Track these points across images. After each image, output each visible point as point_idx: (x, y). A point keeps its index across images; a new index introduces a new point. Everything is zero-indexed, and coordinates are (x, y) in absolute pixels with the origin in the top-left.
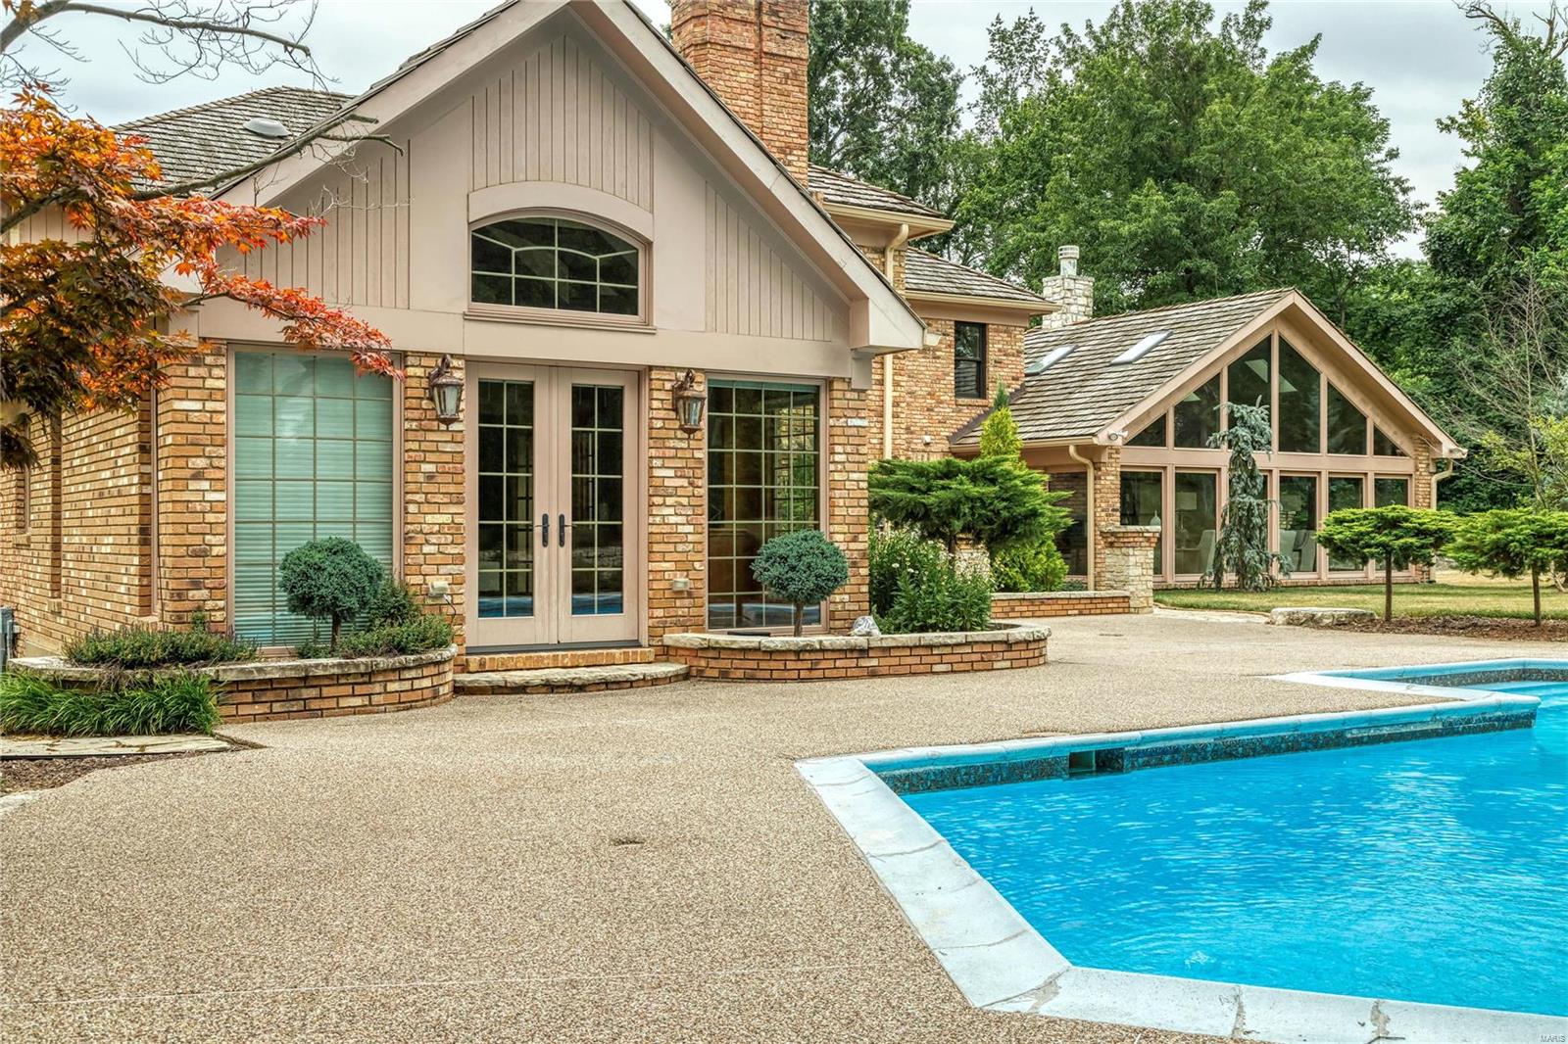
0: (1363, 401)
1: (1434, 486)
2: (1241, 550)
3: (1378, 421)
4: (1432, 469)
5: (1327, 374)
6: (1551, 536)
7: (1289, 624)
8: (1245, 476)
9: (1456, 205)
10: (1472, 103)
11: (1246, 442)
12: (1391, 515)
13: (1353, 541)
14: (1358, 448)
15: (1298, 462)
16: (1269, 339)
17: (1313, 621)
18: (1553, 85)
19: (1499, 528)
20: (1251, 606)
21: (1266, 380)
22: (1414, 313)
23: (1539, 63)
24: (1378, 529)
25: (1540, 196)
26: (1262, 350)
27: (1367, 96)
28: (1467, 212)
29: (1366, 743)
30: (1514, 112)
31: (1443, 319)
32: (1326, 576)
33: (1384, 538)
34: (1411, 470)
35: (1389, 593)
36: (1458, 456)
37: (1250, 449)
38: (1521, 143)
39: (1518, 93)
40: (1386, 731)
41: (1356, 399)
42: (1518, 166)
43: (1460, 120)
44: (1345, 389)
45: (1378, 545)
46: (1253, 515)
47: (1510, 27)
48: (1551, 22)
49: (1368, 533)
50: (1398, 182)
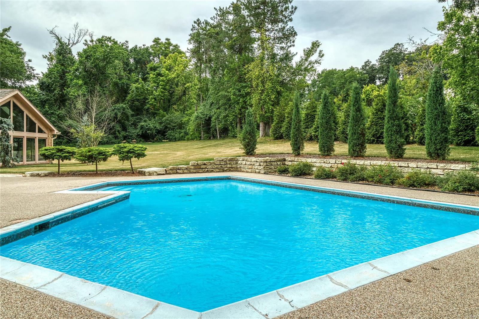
0: (35, 119)
1: (53, 141)
2: (5, 157)
3: (39, 125)
4: (52, 137)
5: (26, 112)
6: (102, 153)
7: (31, 176)
8: (6, 137)
9: (47, 76)
10: (51, 53)
11: (6, 128)
12: (61, 148)
13: (51, 155)
14: (34, 131)
15: (18, 134)
16: (10, 102)
17: (38, 175)
18: (69, 54)
19: (89, 152)
20: (14, 172)
21: (9, 114)
22: (36, 99)
23: (66, 48)
24: (58, 152)
25: (68, 77)
26: (8, 104)
27: (20, 45)
28: (50, 78)
29: (102, 208)
30: (61, 57)
31: (44, 102)
32: (26, 163)
33: (59, 154)
34: (47, 137)
35: (59, 167)
36: (58, 134)
37: (8, 130)
38: (62, 65)
39: (62, 54)
40: (105, 204)
41: (33, 119)
42: (62, 70)
43: (48, 56)
44: (30, 116)
45: (58, 156)
46: (9, 147)
47: (60, 38)
48: (69, 40)
49: (55, 153)
50: (31, 68)
